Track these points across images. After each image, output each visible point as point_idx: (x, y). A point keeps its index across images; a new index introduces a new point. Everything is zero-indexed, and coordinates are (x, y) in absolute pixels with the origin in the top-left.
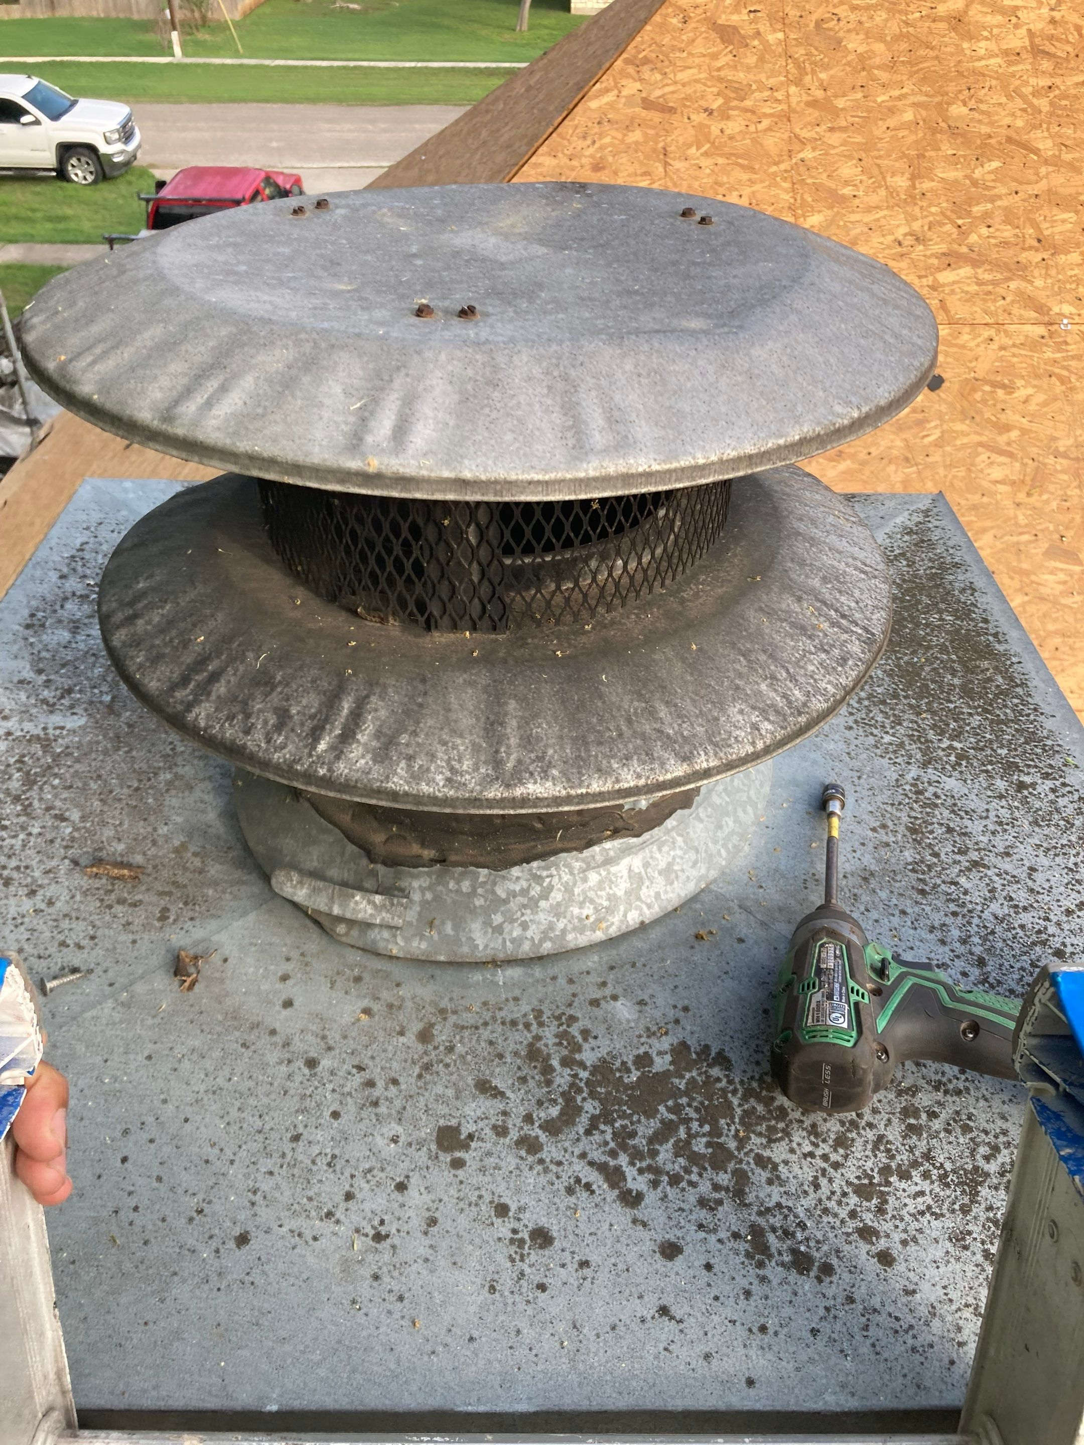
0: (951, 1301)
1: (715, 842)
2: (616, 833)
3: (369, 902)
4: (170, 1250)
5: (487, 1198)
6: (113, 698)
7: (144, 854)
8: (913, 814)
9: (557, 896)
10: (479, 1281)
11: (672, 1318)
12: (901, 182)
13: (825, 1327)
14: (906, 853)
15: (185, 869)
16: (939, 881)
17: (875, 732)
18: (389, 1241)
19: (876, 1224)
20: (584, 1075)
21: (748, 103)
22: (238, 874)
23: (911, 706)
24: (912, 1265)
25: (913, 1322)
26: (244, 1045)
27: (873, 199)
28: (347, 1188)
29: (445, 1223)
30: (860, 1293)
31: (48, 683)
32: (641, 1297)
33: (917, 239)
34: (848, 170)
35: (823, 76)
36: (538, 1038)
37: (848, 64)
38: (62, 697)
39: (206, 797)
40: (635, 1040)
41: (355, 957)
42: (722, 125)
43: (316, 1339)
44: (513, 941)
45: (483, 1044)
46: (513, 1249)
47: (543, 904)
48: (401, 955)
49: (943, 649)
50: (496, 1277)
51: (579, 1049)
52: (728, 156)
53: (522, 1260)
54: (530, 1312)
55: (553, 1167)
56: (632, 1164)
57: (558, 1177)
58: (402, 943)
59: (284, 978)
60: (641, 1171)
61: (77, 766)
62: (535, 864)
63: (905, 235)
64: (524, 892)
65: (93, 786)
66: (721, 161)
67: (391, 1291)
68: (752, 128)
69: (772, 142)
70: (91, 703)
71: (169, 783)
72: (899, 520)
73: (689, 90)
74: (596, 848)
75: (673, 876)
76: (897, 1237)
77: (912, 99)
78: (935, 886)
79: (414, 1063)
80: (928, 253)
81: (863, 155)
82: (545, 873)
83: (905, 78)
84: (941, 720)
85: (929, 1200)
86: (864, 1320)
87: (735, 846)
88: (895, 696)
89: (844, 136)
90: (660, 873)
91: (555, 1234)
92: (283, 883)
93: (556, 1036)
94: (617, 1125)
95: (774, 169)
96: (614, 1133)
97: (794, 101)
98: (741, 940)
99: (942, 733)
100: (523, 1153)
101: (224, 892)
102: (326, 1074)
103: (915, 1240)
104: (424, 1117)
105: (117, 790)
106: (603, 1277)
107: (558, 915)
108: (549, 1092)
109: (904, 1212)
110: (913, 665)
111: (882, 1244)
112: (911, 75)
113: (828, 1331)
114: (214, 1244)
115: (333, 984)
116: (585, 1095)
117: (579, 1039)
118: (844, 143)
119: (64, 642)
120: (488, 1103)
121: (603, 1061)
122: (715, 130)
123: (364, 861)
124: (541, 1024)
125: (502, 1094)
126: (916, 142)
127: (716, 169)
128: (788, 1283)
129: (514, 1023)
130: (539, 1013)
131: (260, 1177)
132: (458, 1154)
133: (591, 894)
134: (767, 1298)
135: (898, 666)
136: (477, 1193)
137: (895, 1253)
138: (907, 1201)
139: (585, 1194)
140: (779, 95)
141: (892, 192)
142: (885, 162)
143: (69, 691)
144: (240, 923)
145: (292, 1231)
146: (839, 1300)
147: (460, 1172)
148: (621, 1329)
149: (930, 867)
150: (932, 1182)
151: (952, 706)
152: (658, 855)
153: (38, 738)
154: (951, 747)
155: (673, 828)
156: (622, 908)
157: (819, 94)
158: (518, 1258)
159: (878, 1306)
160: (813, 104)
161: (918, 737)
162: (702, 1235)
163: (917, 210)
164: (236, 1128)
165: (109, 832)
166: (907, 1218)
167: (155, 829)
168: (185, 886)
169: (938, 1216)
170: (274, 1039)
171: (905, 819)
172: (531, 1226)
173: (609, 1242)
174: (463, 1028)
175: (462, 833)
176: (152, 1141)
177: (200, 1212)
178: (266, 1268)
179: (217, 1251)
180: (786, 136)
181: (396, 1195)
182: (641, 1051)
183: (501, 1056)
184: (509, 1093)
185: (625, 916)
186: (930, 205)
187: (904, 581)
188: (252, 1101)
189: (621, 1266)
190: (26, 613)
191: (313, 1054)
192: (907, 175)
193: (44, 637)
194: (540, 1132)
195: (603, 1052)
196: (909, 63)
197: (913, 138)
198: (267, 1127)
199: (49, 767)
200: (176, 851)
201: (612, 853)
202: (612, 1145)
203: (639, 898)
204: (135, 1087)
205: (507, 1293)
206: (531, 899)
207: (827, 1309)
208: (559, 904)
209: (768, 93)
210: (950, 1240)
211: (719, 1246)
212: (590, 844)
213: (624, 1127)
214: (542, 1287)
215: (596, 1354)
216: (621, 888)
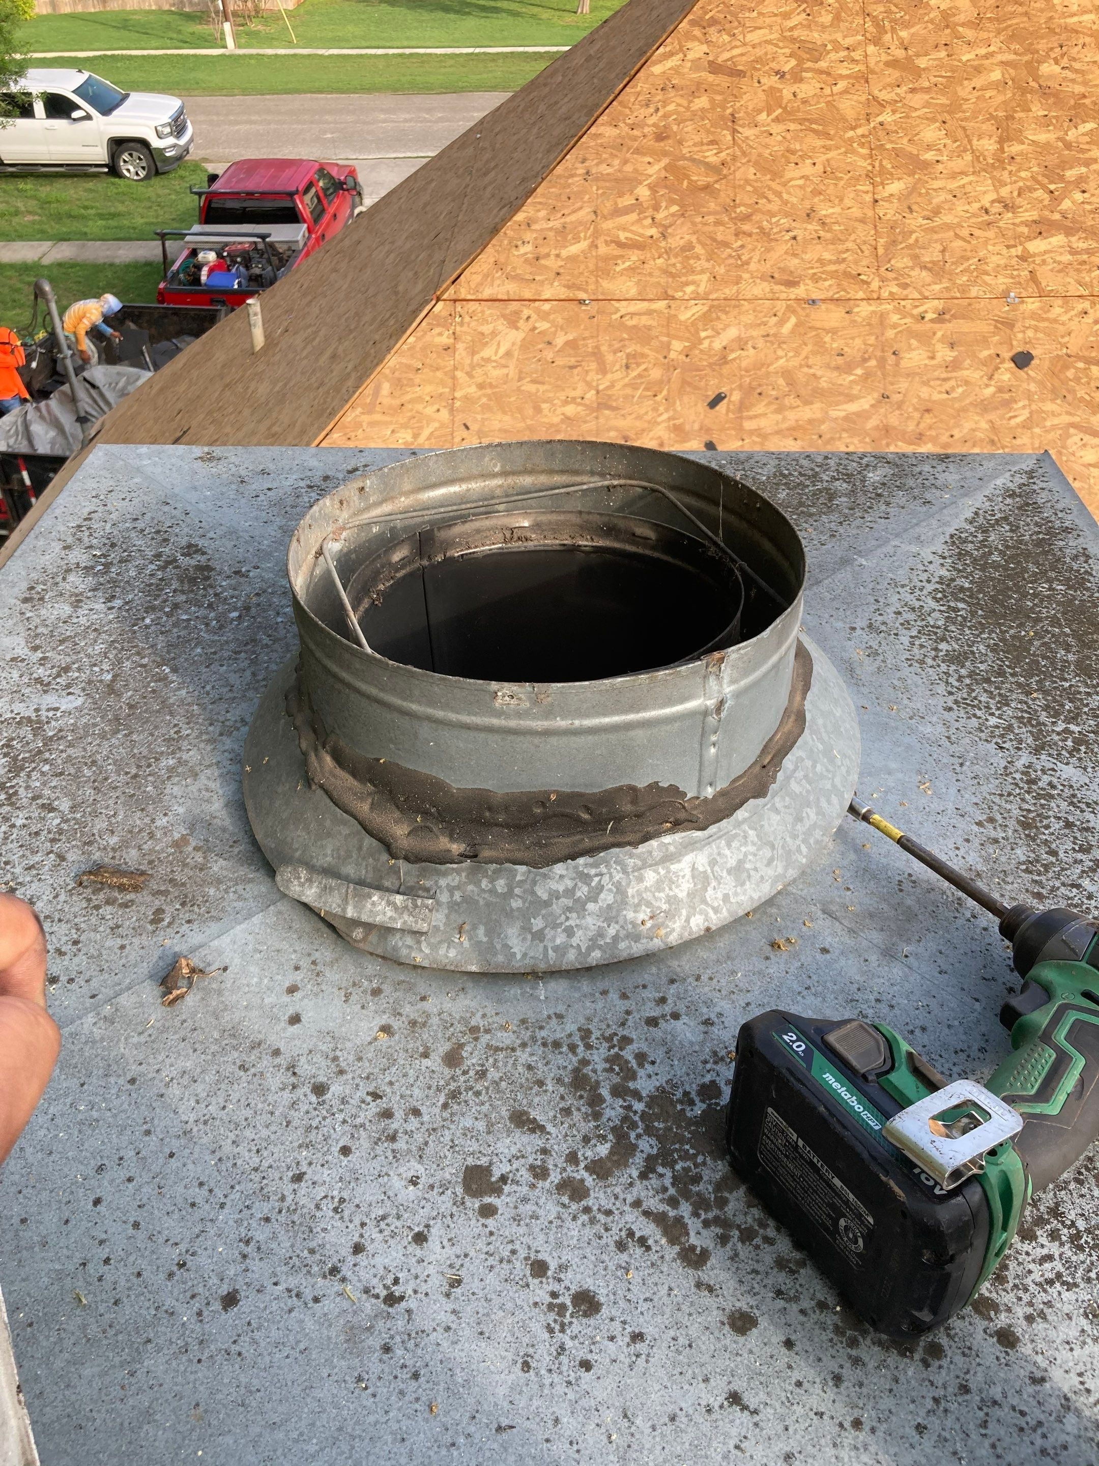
0: (1088, 1391)
1: (794, 837)
2: (677, 825)
3: (389, 903)
4: (143, 1312)
5: (522, 1253)
6: (115, 676)
7: (140, 849)
8: (1026, 806)
9: (607, 898)
10: (510, 1356)
11: (745, 1408)
12: (989, 145)
13: (934, 1423)
14: (1018, 851)
15: (185, 865)
16: (1058, 884)
17: (979, 713)
18: (403, 1304)
19: (994, 1295)
20: (639, 1106)
21: (823, 64)
22: (243, 871)
23: (1019, 685)
24: (1041, 1345)
25: (1042, 1417)
26: (242, 1067)
27: (957, 164)
28: (356, 1239)
29: (471, 1284)
30: (976, 1381)
31: (43, 661)
32: (706, 1380)
33: (1006, 206)
34: (931, 133)
35: (904, 34)
36: (585, 1062)
37: (931, 21)
38: (59, 675)
39: (212, 785)
40: (700, 1066)
41: (372, 967)
42: (795, 88)
43: (313, 1424)
44: (556, 949)
45: (520, 1069)
46: (552, 1316)
47: (591, 906)
48: (426, 964)
49: (1055, 622)
50: (531, 1351)
51: (633, 1076)
52: (801, 122)
53: (562, 1331)
54: (571, 1396)
55: (601, 1217)
56: (696, 1214)
57: (607, 1230)
58: (427, 951)
59: (292, 990)
60: (706, 1224)
61: (70, 751)
62: (581, 861)
63: (993, 202)
64: (569, 893)
65: (87, 772)
66: (792, 126)
67: (404, 1366)
68: (827, 91)
69: (849, 106)
70: (90, 682)
71: (171, 770)
72: (999, 482)
73: (759, 52)
74: (654, 843)
75: (745, 875)
76: (1020, 1311)
77: (1000, 57)
78: (1053, 889)
79: (439, 1090)
80: (1017, 221)
81: (947, 117)
82: (593, 872)
83: (992, 35)
84: (1055, 701)
85: (1058, 1266)
86: (981, 1414)
87: (817, 842)
88: (1001, 673)
89: (927, 97)
90: (729, 872)
91: (602, 1300)
92: (289, 881)
93: (607, 1060)
94: (678, 1167)
95: (851, 134)
96: (674, 1177)
97: (872, 62)
98: (825, 951)
99: (1057, 715)
100: (565, 1199)
101: (226, 891)
102: (336, 1102)
103: (1042, 1315)
104: (449, 1154)
105: (113, 777)
106: (660, 1354)
107: (609, 920)
108: (597, 1127)
109: (1028, 1281)
110: (1021, 639)
111: (1003, 1320)
112: (999, 33)
113: (937, 1428)
114: (196, 1305)
115: (347, 996)
116: (640, 1131)
117: (634, 1063)
118: (927, 105)
119: (64, 616)
120: (526, 1138)
121: (661, 1090)
122: (787, 93)
123: (385, 857)
124: (588, 1047)
125: (542, 1128)
126: (1004, 102)
127: (788, 136)
128: (887, 1367)
129: (557, 1044)
130: (586, 1034)
131: (254, 1224)
132: (487, 1200)
133: (648, 896)
134: (861, 1385)
135: (1003, 640)
136: (510, 1247)
137: (1018, 1331)
138: (1032, 1266)
139: (639, 1251)
140: (857, 55)
141: (978, 156)
142: (969, 125)
143: (66, 669)
144: (243, 926)
145: (289, 1290)
146: (950, 1390)
147: (490, 1222)
148: (682, 1419)
149: (1046, 867)
150: (1062, 1244)
151: (1066, 685)
152: (727, 852)
153: (29, 719)
154: (1066, 731)
155: (745, 820)
156: (684, 912)
157: (900, 53)
158: (557, 1327)
159: (998, 1397)
160: (893, 64)
161: (1029, 719)
162: (780, 1303)
163: (1006, 174)
164: (230, 1164)
165: (101, 824)
166: (1032, 1288)
167: (153, 821)
168: (184, 884)
169: (1070, 1286)
170: (277, 1061)
171: (1016, 812)
172: (574, 1288)
173: (668, 1311)
174: (497, 1049)
175: (496, 825)
176: (130, 1180)
177: (182, 1265)
178: (257, 1335)
179: (199, 1314)
180: (863, 98)
181: (413, 1248)
182: (708, 1078)
183: (541, 1083)
184: (549, 1128)
185: (688, 920)
186: (1019, 170)
187: (1007, 547)
188: (249, 1133)
189: (682, 1341)
190: (24, 585)
191: (322, 1079)
192: (995, 138)
193: (43, 612)
194: (586, 1175)
195: (661, 1081)
196: (997, 19)
197: (1001, 98)
198: (265, 1164)
199: (40, 752)
200: (176, 844)
201: (672, 848)
202: (672, 1191)
203: (704, 901)
204: (115, 1116)
205: (543, 1372)
206: (578, 900)
207: (936, 1400)
208: (609, 907)
209: (845, 53)
210: (1086, 1315)
211: (802, 1318)
212: (646, 838)
213: (686, 1170)
214: (586, 1365)
215: (651, 1451)
216: (683, 889)
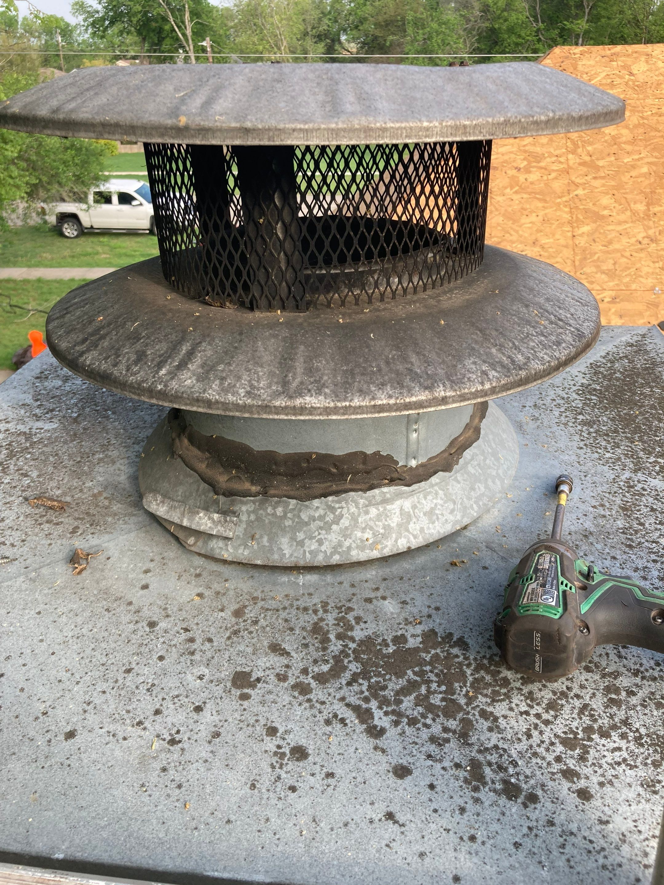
0: (640, 832)
1: (469, 499)
2: (392, 481)
3: (209, 518)
4: (15, 737)
5: (263, 722)
6: (79, 415)
7: (73, 497)
8: (625, 499)
9: (345, 522)
10: (243, 780)
11: (396, 822)
12: (641, 207)
13: (527, 843)
14: (619, 522)
15: (97, 506)
16: (643, 540)
17: (599, 451)
18: (180, 745)
19: (577, 768)
20: (352, 645)
21: (542, 164)
22: (131, 510)
23: (627, 438)
24: (608, 801)
25: (605, 845)
26: (108, 610)
27: (622, 217)
28: (158, 706)
29: (226, 736)
30: (560, 818)
31: (39, 406)
32: (372, 804)
33: (652, 240)
34: (606, 200)
35: (590, 148)
36: (322, 620)
37: (606, 141)
38: (47, 413)
39: (122, 468)
40: (396, 626)
41: (199, 561)
42: (526, 176)
43: (107, 809)
44: (311, 552)
45: (280, 621)
46: (274, 759)
47: (334, 527)
48: (230, 559)
49: (653, 407)
50: (258, 778)
51: (352, 629)
52: (530, 193)
53: (281, 767)
54: (280, 806)
55: (318, 706)
56: (380, 708)
57: (320, 712)
58: (231, 551)
59: (147, 572)
60: (386, 714)
61: (44, 449)
62: (330, 498)
63: (644, 238)
64: (321, 518)
65: (51, 459)
66: (525, 196)
67: (173, 780)
68: (545, 178)
69: (557, 186)
70: (64, 417)
71: (100, 460)
72: (623, 339)
73: (506, 157)
74: (376, 491)
75: (435, 517)
76: (595, 779)
77: (646, 160)
78: (640, 543)
79: (226, 629)
80: (659, 248)
81: (615, 192)
82: (337, 506)
83: (642, 148)
84: (649, 446)
85: (625, 754)
86: (561, 840)
87: (484, 504)
88: (616, 431)
89: (603, 181)
90: (425, 514)
91: (310, 752)
93: (336, 619)
94: (372, 680)
95: (559, 200)
96: (369, 686)
97: (571, 163)
98: (485, 568)
99: (650, 453)
100: (296, 694)
101: (118, 520)
102: (161, 633)
103: (611, 783)
104: (226, 664)
105: (66, 462)
106: (344, 786)
107: (346, 536)
108: (324, 655)
109: (603, 761)
110: (630, 415)
111: (582, 784)
112: (646, 147)
113: (529, 846)
114: (48, 736)
115: (180, 577)
116: (351, 659)
117: (353, 622)
118: (603, 185)
119: (57, 386)
120: (276, 659)
121: (369, 638)
122: (522, 178)
123: (211, 494)
124: (326, 611)
125: (288, 654)
126: (650, 184)
127: (523, 201)
128: (498, 806)
129: (306, 609)
130: (325, 605)
131: (95, 694)
132: (246, 691)
133: (371, 523)
134: (478, 815)
135: (620, 416)
136: (255, 718)
137: (593, 791)
138: (606, 753)
139: (339, 726)
140: (562, 159)
141: (634, 213)
142: (629, 196)
143: (52, 411)
144: (125, 537)
145: (109, 732)
146: (541, 823)
147: (246, 703)
148: (352, 825)
149: (636, 532)
150: (628, 742)
151: (658, 439)
152: (423, 501)
153: (25, 433)
154: (656, 462)
155: (437, 484)
156: (394, 536)
157: (587, 159)
158: (278, 766)
159: (575, 830)
160: (583, 164)
161: (632, 455)
162: (430, 763)
163: (651, 223)
164: (87, 661)
165: (53, 484)
166: (605, 766)
167: (84, 484)
168: (94, 515)
169: (632, 767)
170: (130, 608)
171: (618, 502)
172: (292, 744)
173: (352, 761)
174: (267, 609)
175: (280, 474)
176: (24, 665)
177: (45, 714)
178: (83, 756)
179: (49, 741)
180: (566, 182)
181: (195, 716)
182: (399, 633)
183: (292, 629)
184: (293, 654)
185: (396, 541)
186: (659, 220)
187: (626, 370)
188: (103, 645)
189: (359, 779)
190: (38, 371)
191: (155, 619)
192: (644, 203)
193: (46, 384)
194: (312, 681)
195: (370, 632)
196: (645, 140)
197: (647, 182)
198: (110, 662)
199: (27, 448)
200: (94, 496)
201: (388, 496)
202: (367, 694)
203: (407, 530)
204: (24, 631)
205: (264, 790)
206: (326, 523)
207: (530, 829)
208: (346, 528)
209: (555, 158)
210: (642, 785)
211: (443, 772)
212: (371, 488)
213: (378, 682)
214: (293, 789)
215: (328, 843)
216: (395, 521)
